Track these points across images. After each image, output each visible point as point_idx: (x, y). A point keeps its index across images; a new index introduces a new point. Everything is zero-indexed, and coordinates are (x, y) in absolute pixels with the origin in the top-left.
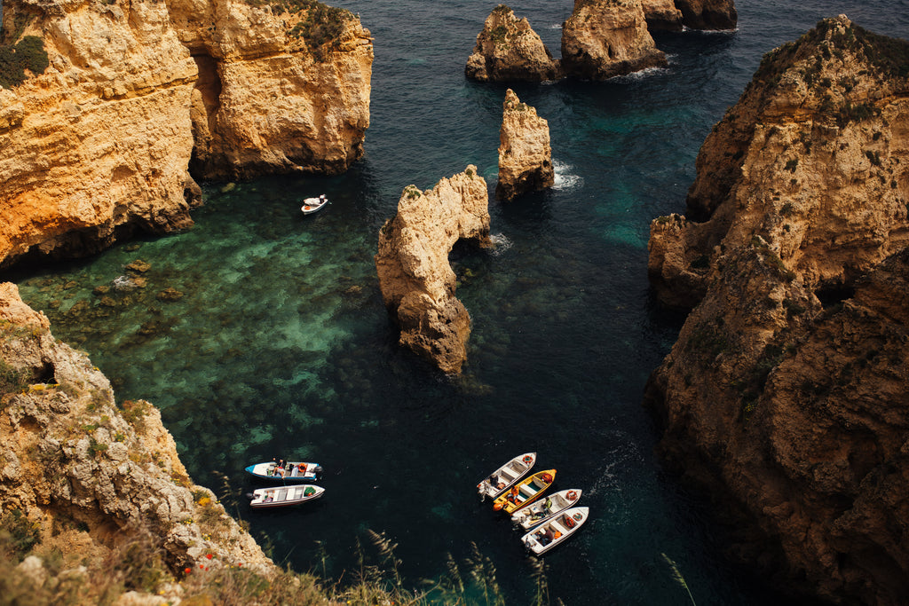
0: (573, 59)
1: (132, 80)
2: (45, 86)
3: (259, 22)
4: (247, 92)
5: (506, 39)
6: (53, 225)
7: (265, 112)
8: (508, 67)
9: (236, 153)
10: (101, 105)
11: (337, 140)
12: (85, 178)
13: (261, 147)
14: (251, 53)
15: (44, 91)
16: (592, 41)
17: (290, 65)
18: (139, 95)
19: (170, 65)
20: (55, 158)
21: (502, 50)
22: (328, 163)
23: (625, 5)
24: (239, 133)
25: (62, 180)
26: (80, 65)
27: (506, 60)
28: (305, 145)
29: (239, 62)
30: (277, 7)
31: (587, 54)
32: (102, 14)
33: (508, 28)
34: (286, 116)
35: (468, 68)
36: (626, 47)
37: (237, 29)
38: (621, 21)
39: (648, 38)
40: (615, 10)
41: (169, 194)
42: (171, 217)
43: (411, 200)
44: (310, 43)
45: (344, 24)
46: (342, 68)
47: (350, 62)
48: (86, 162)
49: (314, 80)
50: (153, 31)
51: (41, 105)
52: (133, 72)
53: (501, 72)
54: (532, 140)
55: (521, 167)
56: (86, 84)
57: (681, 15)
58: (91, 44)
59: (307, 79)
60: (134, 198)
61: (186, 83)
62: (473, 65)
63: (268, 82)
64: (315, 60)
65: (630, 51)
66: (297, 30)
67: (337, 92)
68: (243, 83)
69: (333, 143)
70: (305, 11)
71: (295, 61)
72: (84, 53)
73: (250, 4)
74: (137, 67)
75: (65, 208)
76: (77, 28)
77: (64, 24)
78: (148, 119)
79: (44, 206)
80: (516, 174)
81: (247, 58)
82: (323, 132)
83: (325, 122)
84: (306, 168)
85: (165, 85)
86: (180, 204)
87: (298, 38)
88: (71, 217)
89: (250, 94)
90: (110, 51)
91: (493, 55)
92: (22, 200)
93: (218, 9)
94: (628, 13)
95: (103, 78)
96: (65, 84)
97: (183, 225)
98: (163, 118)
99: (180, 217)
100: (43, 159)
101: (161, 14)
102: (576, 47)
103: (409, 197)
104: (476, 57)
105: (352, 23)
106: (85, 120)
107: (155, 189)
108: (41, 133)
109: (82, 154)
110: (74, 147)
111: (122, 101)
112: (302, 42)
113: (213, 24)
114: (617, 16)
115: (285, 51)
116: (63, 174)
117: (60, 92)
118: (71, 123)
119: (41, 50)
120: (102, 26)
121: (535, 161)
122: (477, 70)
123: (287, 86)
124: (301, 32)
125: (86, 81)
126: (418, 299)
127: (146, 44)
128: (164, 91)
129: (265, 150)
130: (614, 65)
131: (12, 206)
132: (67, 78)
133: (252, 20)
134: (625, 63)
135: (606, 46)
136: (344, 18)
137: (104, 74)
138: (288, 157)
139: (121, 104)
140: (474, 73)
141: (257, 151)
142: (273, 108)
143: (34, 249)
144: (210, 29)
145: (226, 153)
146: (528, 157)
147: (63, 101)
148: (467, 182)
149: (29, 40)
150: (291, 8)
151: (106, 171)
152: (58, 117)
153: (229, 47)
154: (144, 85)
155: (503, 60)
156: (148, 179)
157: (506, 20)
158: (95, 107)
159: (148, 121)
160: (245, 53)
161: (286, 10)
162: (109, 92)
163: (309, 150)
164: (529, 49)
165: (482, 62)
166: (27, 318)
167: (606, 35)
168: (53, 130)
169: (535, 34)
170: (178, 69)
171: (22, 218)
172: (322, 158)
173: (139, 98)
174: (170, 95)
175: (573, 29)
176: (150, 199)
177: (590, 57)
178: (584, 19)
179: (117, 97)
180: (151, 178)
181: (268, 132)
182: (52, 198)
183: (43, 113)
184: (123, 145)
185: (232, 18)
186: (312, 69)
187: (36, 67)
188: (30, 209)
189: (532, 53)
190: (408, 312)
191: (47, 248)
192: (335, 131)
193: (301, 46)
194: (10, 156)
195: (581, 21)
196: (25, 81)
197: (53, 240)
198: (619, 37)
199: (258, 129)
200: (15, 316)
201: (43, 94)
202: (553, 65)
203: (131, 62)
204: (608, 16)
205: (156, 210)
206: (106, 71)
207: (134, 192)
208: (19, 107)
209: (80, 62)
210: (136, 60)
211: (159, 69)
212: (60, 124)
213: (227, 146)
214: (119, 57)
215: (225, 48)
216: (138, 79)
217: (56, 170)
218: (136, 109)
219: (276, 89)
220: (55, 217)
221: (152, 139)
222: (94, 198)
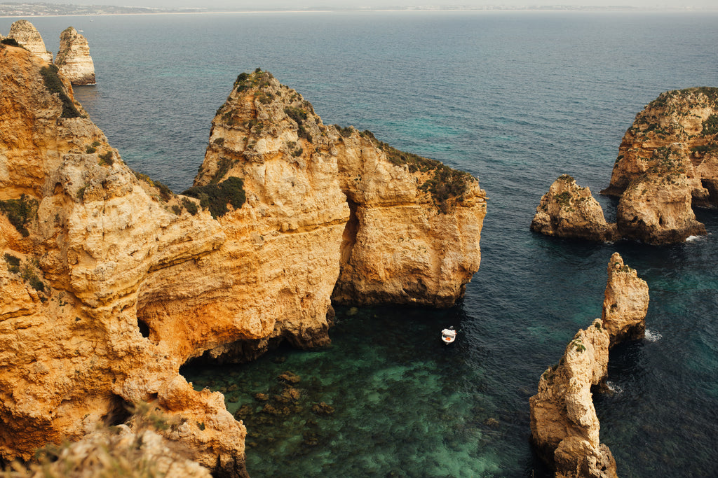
0: (628, 224)
1: (304, 218)
2: (240, 218)
3: (399, 177)
4: (381, 233)
5: (571, 203)
6: (226, 334)
7: (393, 250)
8: (571, 226)
9: (363, 282)
10: (278, 237)
11: (450, 280)
12: (258, 297)
13: (384, 279)
14: (387, 201)
15: (239, 222)
16: (647, 211)
17: (418, 214)
18: (307, 230)
19: (332, 208)
20: (238, 278)
21: (567, 211)
22: (440, 297)
23: (678, 184)
24: (369, 266)
25: (239, 297)
26: (267, 203)
27: (571, 219)
28: (420, 281)
29: (377, 208)
30: (412, 166)
31: (641, 221)
32: (291, 163)
33: (572, 194)
34: (409, 255)
35: (534, 223)
36: (675, 218)
37: (380, 182)
38: (674, 196)
39: (691, 212)
40: (669, 187)
41: (317, 315)
42: (314, 334)
43: (579, 353)
44: (435, 197)
45: (467, 185)
46: (463, 220)
47: (470, 216)
48: (261, 283)
49: (436, 228)
50: (324, 180)
51: (237, 234)
52: (305, 212)
53: (566, 230)
54: (635, 298)
55: (625, 321)
56: (270, 219)
57: (708, 193)
58: (279, 186)
59: (430, 227)
60: (289, 316)
61: (340, 223)
62: (539, 221)
63: (398, 226)
64: (439, 211)
65: (678, 221)
66: (426, 185)
67: (456, 240)
68: (378, 225)
69: (447, 282)
70: (433, 171)
71: (422, 210)
72: (272, 194)
73: (393, 162)
74: (309, 208)
75: (238, 321)
76: (271, 174)
77: (261, 170)
78: (310, 250)
79: (222, 318)
80: (620, 327)
81: (383, 205)
82: (439, 272)
83: (441, 263)
84: (419, 300)
85: (326, 224)
86: (323, 324)
87: (426, 192)
88: (243, 329)
89: (383, 235)
90: (294, 194)
91: (558, 215)
92: (206, 311)
93: (366, 164)
94: (680, 190)
95: (284, 215)
96: (255, 218)
97: (322, 342)
98: (321, 250)
99: (321, 335)
100: (230, 278)
101: (333, 167)
102: (632, 214)
103: (578, 350)
104: (541, 215)
105: (473, 184)
106: (266, 249)
107: (307, 310)
108: (233, 256)
109: (259, 276)
110: (254, 270)
111: (294, 234)
112: (429, 196)
113: (359, 176)
114: (671, 193)
115: (415, 202)
116: (241, 292)
117: (250, 224)
118: (256, 250)
119: (241, 189)
120: (289, 173)
121: (637, 317)
122: (543, 226)
123: (413, 231)
124: (429, 188)
125: (270, 216)
126: (579, 445)
127: (318, 190)
128: (325, 228)
129: (387, 282)
130: (664, 232)
131: (198, 316)
132: (257, 213)
133: (393, 175)
134: (674, 231)
135: (658, 216)
136: (467, 179)
137: (285, 211)
138: (404, 289)
139: (293, 237)
140: (540, 228)
141: (381, 283)
142: (400, 248)
143: (207, 353)
144: (356, 180)
145: (354, 281)
146: (632, 312)
147: (251, 232)
148: (597, 334)
149: (232, 180)
150: (422, 167)
151: (275, 292)
152: (246, 244)
153: (371, 195)
154: (312, 223)
155: (568, 221)
156: (302, 301)
157: (570, 187)
158: (274, 238)
159: (310, 253)
160: (382, 201)
161: (418, 169)
162: (286, 226)
163: (424, 287)
164: (592, 213)
165: (547, 220)
166: (230, 427)
167: (660, 207)
168: (242, 255)
169: (595, 201)
170: (337, 212)
171: (204, 327)
172: (434, 293)
173: (307, 233)
174: (328, 232)
175: (630, 200)
176: (301, 318)
177: (644, 224)
178: (640, 192)
179: (290, 231)
180: (304, 300)
181: (392, 268)
182: (229, 312)
183: (236, 240)
184: (289, 271)
185: (378, 173)
186: (436, 219)
187: (236, 203)
188: (212, 319)
189: (594, 217)
190: (566, 456)
191: (216, 353)
192: (450, 272)
193: (428, 200)
194: (206, 274)
195: (639, 193)
196: (227, 213)
197: (223, 347)
198: (670, 209)
199: (385, 264)
200: (221, 424)
201: (239, 225)
202: (611, 227)
203: (306, 203)
204: (662, 191)
205: (305, 327)
206: (287, 210)
207: (290, 311)
208: (222, 235)
209: (267, 200)
210: (309, 202)
211: (324, 210)
212: (248, 250)
213: (356, 276)
214: (298, 199)
215: (368, 196)
216: (308, 218)
217: (237, 288)
218: (302, 242)
219: (404, 232)
220: (230, 328)
221: (311, 268)
222: (263, 315)
